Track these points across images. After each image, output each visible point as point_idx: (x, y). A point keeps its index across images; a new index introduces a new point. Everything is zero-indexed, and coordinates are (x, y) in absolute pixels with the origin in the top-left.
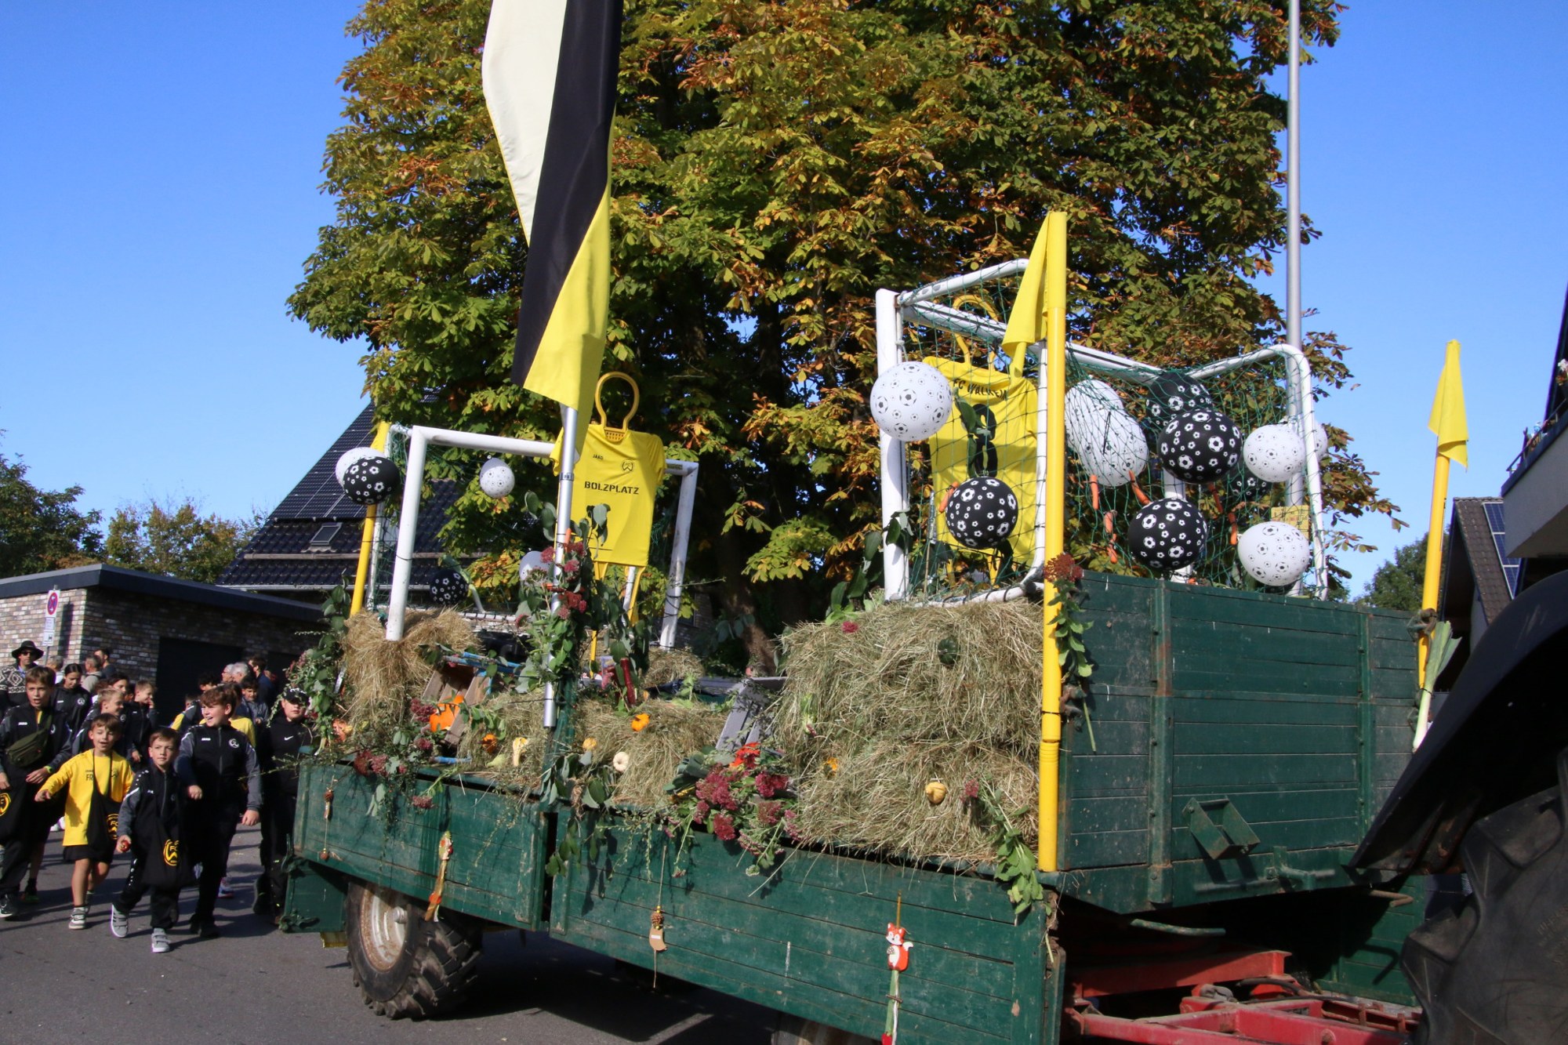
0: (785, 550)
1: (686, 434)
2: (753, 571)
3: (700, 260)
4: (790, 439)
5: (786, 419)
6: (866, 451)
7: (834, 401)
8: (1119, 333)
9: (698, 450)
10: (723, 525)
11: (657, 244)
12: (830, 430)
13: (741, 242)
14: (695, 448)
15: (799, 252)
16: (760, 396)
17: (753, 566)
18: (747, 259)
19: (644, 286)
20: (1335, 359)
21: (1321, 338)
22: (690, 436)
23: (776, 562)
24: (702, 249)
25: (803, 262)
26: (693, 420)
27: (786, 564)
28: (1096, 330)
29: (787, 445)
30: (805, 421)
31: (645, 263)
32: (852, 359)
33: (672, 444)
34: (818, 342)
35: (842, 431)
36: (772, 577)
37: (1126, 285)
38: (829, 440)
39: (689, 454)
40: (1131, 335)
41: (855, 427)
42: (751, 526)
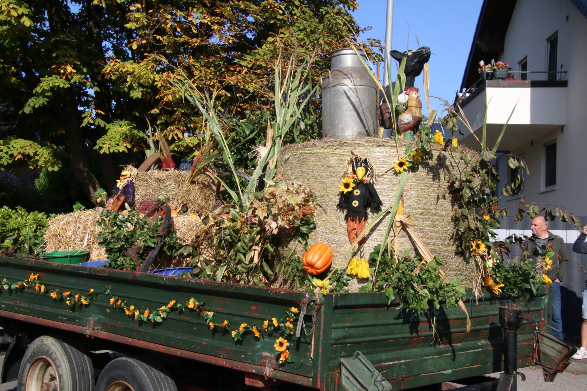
0: (118, 137)
1: (62, 71)
2: (101, 148)
4: (128, 80)
5: (127, 69)
6: (170, 89)
7: (153, 61)
8: (292, 35)
9: (69, 81)
10: (82, 123)
12: (152, 76)
14: (67, 79)
17: (101, 145)
20: (380, 53)
21: (374, 42)
22: (65, 73)
23: (113, 143)
26: (66, 63)
27: (118, 145)
28: (282, 33)
29: (126, 82)
30: (137, 71)
32: (161, 39)
33: (54, 76)
34: (143, 27)
35: (157, 77)
36: (111, 151)
37: (293, 10)
38: (151, 82)
39: (64, 82)
40: (298, 37)
41: (164, 76)
42: (99, 124)
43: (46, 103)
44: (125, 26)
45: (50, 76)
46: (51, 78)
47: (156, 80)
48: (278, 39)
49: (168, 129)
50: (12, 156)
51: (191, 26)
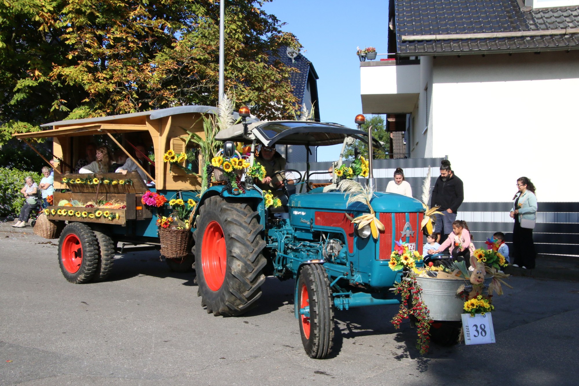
1: (32, 75)
3: (26, 12)
5: (65, 72)
7: (83, 66)
8: (189, 41)
10: (51, 108)
11: (7, 5)
12: (80, 77)
13: (43, 4)
14: (36, 80)
15: (64, 11)
16: (55, 63)
18: (46, 11)
19: (5, 20)
22: (34, 76)
24: (27, 7)
25: (66, 14)
26: (35, 69)
29: (66, 82)
30: (72, 73)
31: (4, 11)
32: (89, 50)
33: (27, 78)
38: (81, 80)
39: (34, 82)
40: (194, 41)
41: (89, 76)
42: (62, 109)
43: (25, 97)
44: (66, 42)
45: (24, 78)
46: (24, 80)
47: (84, 79)
48: (178, 44)
49: (96, 112)
50: (11, 133)
51: (110, 40)
